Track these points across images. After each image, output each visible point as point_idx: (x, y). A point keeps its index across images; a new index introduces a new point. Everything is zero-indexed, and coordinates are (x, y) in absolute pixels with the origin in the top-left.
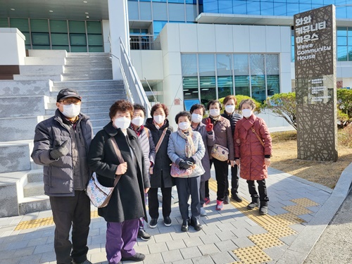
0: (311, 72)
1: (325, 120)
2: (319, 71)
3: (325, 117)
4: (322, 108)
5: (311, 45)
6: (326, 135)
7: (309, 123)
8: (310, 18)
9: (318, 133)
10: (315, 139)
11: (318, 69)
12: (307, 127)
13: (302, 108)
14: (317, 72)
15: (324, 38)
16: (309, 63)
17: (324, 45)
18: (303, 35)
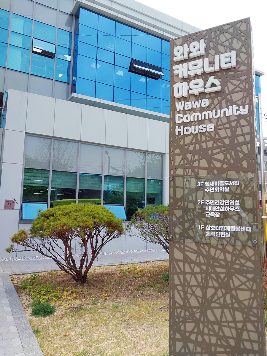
0: (204, 163)
1: (237, 289)
2: (223, 162)
3: (237, 283)
4: (229, 257)
5: (206, 102)
6: (240, 333)
7: (199, 292)
8: (202, 44)
9: (219, 323)
10: (214, 340)
11: (221, 157)
12: (194, 302)
13: (183, 251)
14: (218, 165)
15: (231, 87)
16: (200, 142)
17: (232, 103)
18: (187, 79)
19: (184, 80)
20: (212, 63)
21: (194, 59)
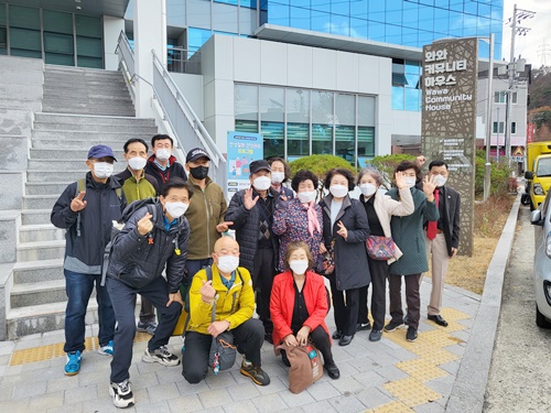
0: (443, 128)
2: (455, 128)
5: (446, 91)
8: (445, 52)
15: (462, 82)
16: (441, 116)
17: (463, 93)
18: (434, 75)
19: (432, 75)
20: (451, 66)
21: (439, 61)
